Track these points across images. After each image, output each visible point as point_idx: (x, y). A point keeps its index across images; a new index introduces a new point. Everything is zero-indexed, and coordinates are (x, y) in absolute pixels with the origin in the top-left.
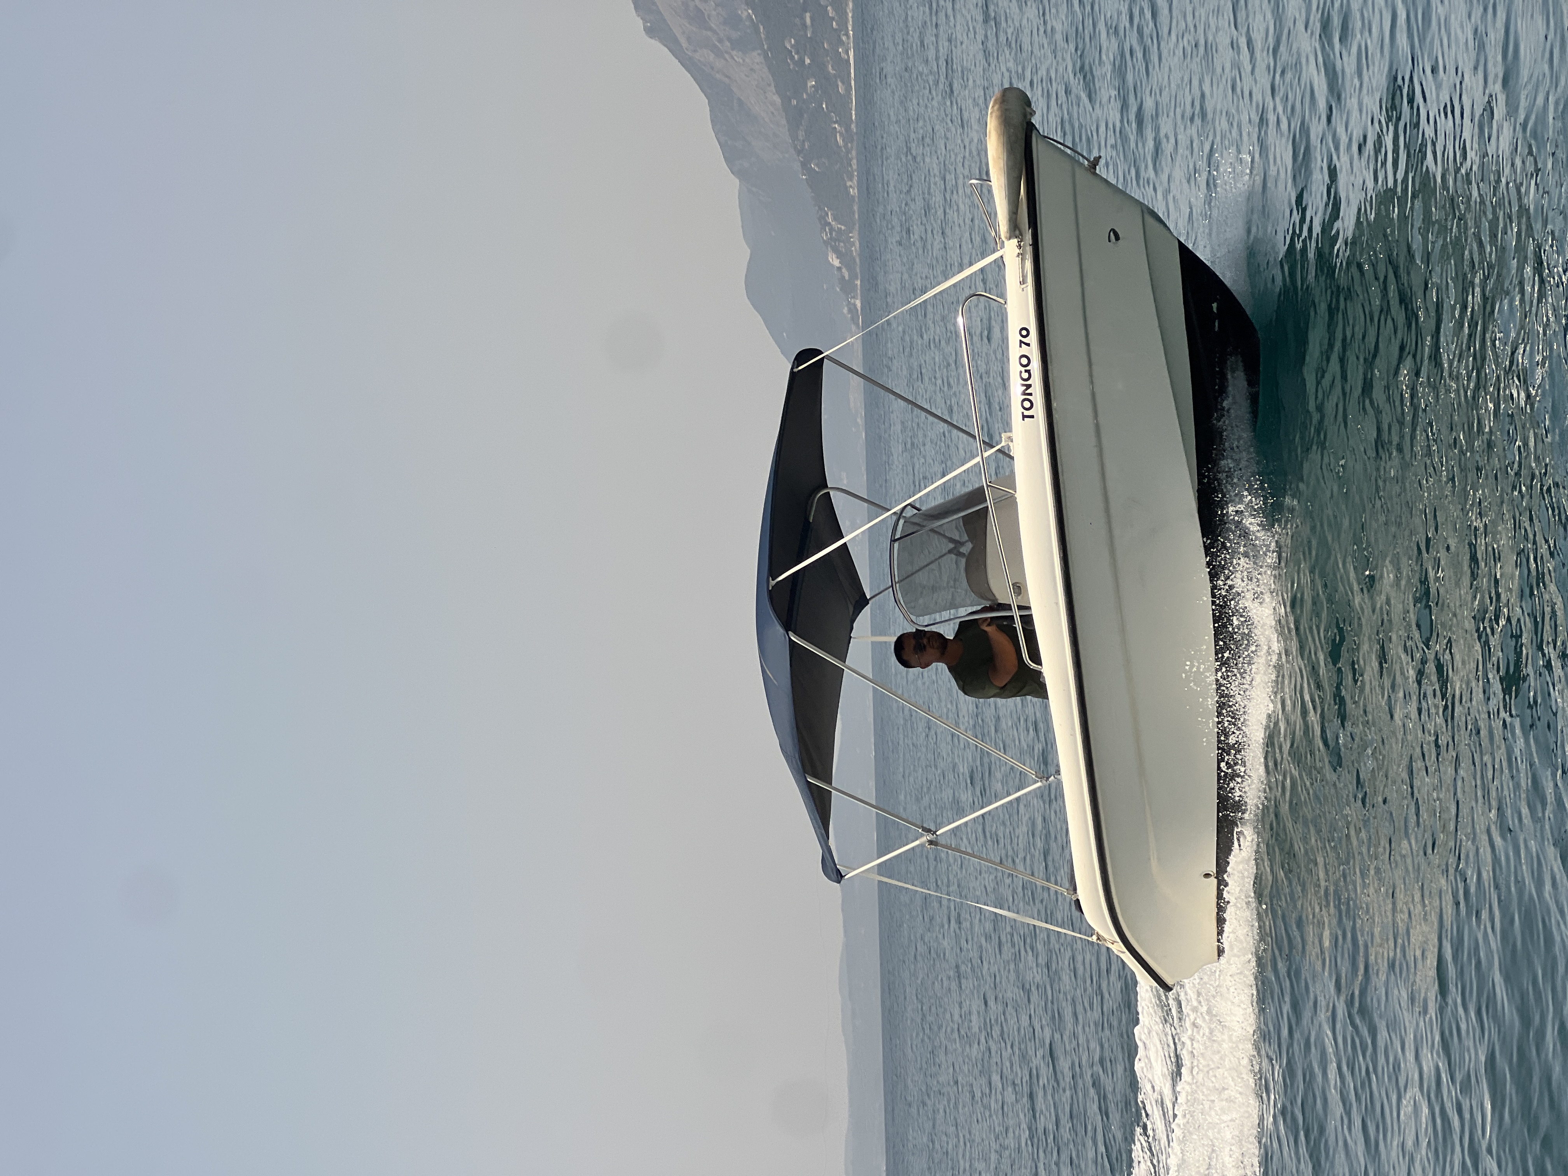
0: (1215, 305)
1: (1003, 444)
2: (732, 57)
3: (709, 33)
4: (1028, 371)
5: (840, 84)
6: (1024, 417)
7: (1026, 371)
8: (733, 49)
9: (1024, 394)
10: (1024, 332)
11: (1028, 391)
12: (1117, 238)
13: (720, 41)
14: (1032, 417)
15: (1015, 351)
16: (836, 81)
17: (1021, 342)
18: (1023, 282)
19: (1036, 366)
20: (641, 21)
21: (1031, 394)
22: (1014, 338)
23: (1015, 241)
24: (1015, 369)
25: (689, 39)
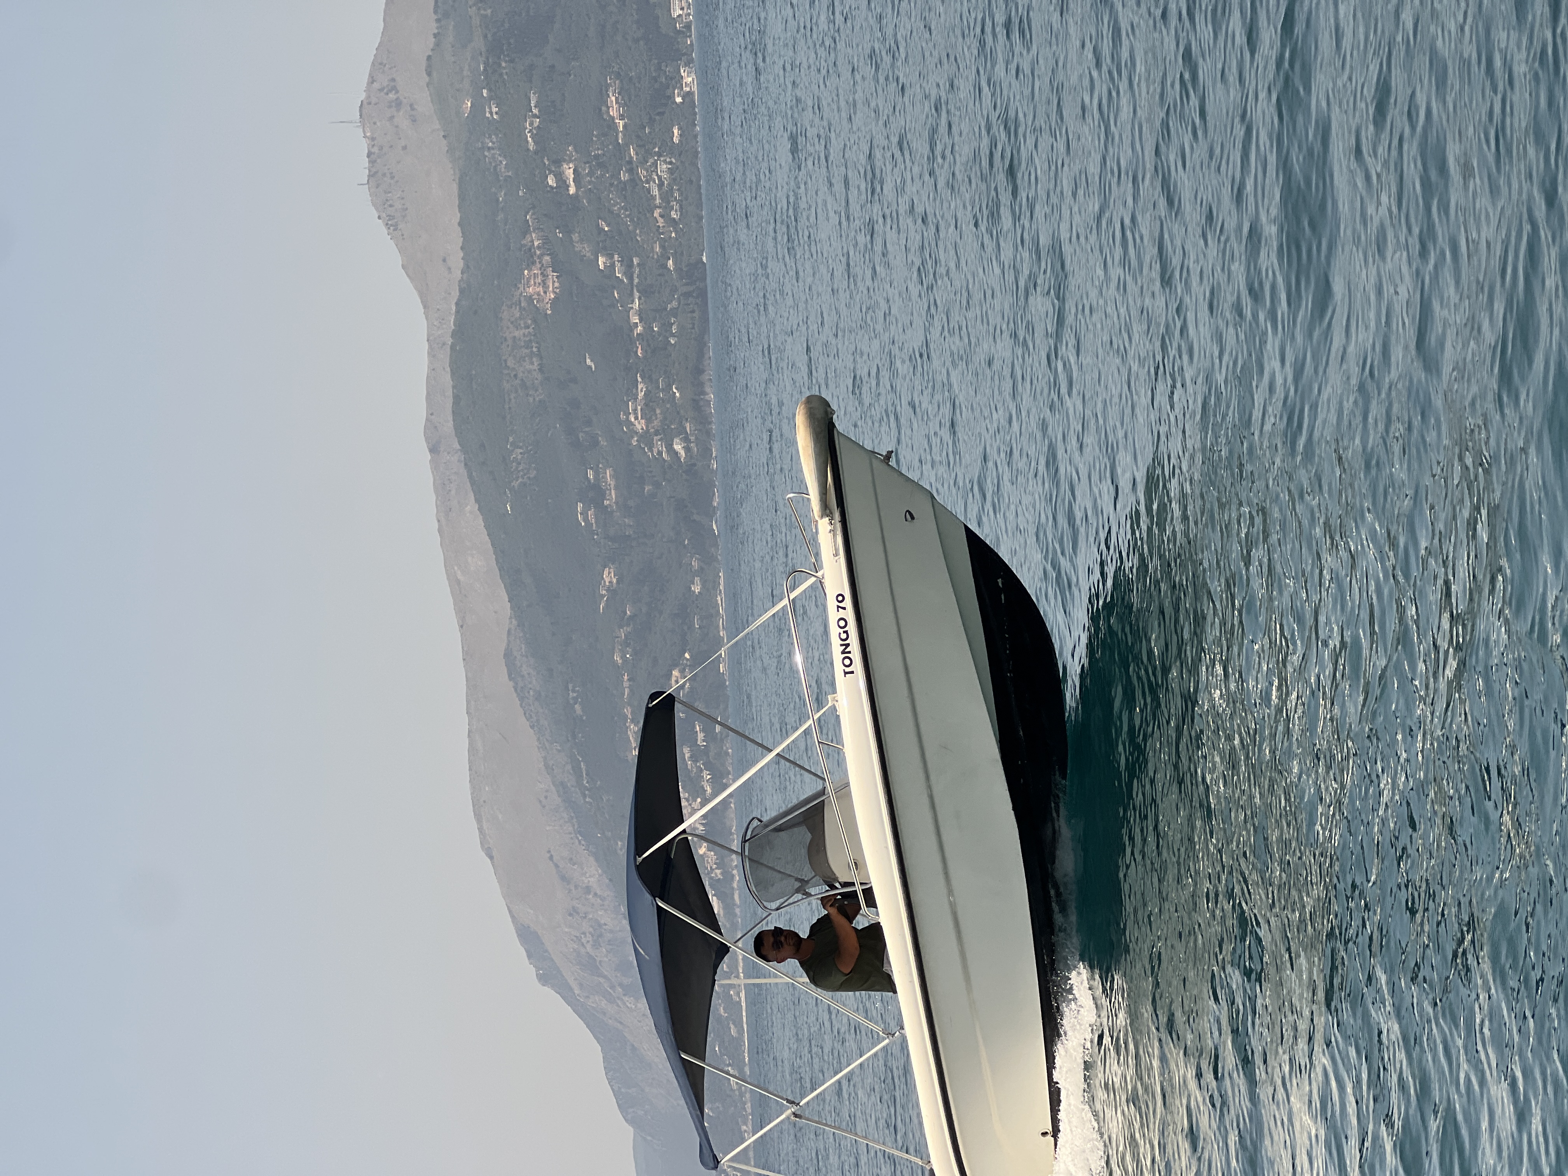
0: (1000, 581)
1: (830, 704)
2: (624, 1004)
3: (602, 980)
4: (846, 632)
5: (732, 1026)
6: (846, 673)
7: (844, 632)
8: (624, 995)
9: (843, 652)
10: (840, 598)
11: (847, 650)
12: (913, 518)
13: (613, 987)
14: (852, 672)
15: (833, 615)
16: (729, 1024)
17: (838, 607)
18: (836, 554)
19: (852, 628)
20: (534, 969)
21: (849, 652)
22: (832, 604)
23: (827, 519)
24: (834, 631)
25: (581, 985)
